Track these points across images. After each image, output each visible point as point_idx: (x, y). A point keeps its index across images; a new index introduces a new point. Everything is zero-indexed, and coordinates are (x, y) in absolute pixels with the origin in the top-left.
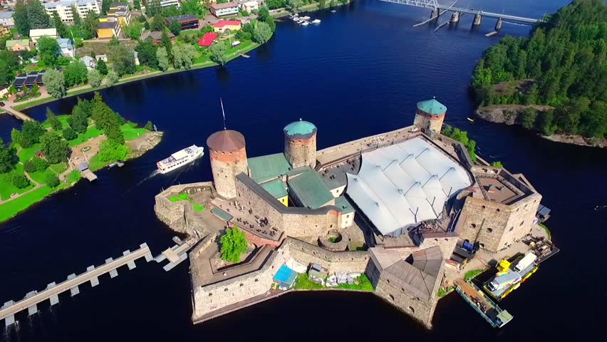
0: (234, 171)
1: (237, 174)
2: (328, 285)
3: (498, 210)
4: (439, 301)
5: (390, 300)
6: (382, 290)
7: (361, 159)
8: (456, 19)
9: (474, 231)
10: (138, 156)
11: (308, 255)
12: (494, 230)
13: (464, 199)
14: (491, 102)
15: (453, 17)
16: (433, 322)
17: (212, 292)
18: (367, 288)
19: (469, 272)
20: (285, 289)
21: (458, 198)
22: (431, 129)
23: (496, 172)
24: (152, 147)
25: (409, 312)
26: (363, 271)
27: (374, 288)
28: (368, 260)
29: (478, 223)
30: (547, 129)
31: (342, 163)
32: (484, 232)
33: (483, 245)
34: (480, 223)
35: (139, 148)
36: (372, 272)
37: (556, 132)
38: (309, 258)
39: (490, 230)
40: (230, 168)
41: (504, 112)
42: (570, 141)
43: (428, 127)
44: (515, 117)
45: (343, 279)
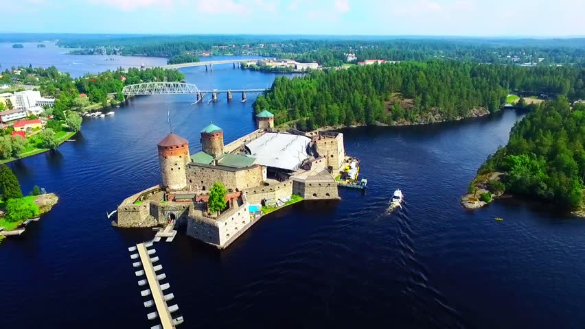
0: (185, 161)
1: (188, 163)
2: (280, 205)
3: (332, 142)
5: (315, 198)
6: (308, 196)
7: (247, 147)
8: (215, 98)
9: (326, 160)
10: (48, 210)
11: (260, 194)
12: (334, 155)
13: (313, 146)
15: (213, 96)
16: (341, 197)
17: (226, 221)
18: (300, 199)
19: (336, 176)
20: (259, 215)
21: (311, 146)
23: (317, 133)
25: (327, 198)
26: (292, 193)
27: (303, 197)
28: (292, 182)
29: (326, 154)
31: (238, 151)
32: (330, 158)
33: (332, 167)
35: (45, 204)
36: (299, 187)
38: (260, 197)
39: (332, 156)
40: (182, 159)
43: (269, 126)
45: (285, 200)
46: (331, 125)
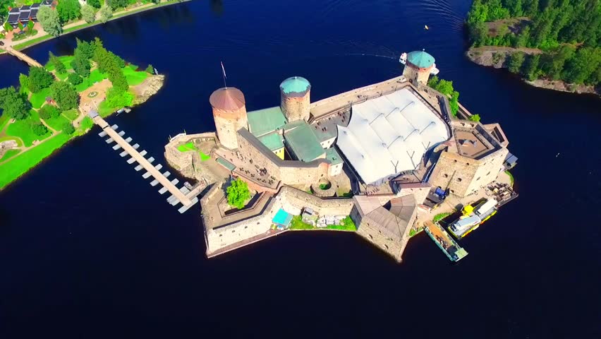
0: (236, 126)
1: (238, 129)
2: (318, 225)
3: (468, 164)
4: (410, 240)
5: (370, 239)
6: (363, 231)
7: (351, 111)
9: (447, 180)
10: (142, 102)
11: (302, 201)
12: (463, 180)
13: (440, 152)
14: (482, 44)
16: (403, 256)
17: (222, 233)
18: (351, 228)
19: (438, 215)
20: (282, 229)
21: (435, 151)
22: (418, 80)
23: (473, 126)
24: (155, 92)
25: (384, 249)
26: (348, 214)
27: (357, 229)
28: (352, 205)
29: (450, 174)
30: (531, 75)
31: (333, 116)
32: (455, 181)
33: (453, 191)
34: (452, 174)
35: (143, 94)
36: (356, 216)
37: (540, 77)
38: (302, 203)
39: (460, 180)
40: (232, 124)
41: (494, 55)
42: (551, 87)
43: (416, 78)
44: (504, 61)
45: (331, 221)
46: (567, 81)
